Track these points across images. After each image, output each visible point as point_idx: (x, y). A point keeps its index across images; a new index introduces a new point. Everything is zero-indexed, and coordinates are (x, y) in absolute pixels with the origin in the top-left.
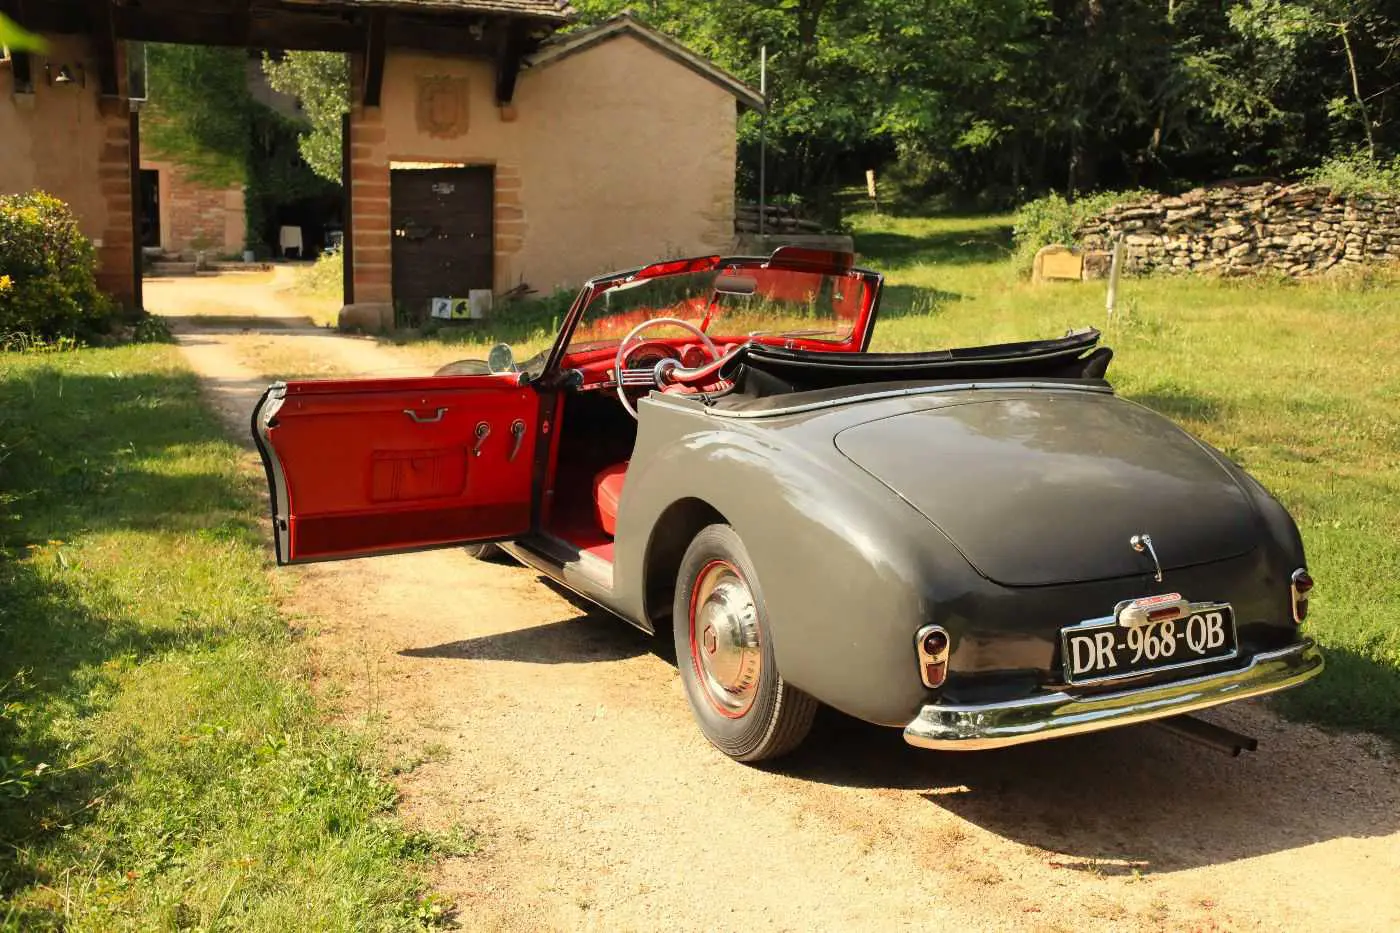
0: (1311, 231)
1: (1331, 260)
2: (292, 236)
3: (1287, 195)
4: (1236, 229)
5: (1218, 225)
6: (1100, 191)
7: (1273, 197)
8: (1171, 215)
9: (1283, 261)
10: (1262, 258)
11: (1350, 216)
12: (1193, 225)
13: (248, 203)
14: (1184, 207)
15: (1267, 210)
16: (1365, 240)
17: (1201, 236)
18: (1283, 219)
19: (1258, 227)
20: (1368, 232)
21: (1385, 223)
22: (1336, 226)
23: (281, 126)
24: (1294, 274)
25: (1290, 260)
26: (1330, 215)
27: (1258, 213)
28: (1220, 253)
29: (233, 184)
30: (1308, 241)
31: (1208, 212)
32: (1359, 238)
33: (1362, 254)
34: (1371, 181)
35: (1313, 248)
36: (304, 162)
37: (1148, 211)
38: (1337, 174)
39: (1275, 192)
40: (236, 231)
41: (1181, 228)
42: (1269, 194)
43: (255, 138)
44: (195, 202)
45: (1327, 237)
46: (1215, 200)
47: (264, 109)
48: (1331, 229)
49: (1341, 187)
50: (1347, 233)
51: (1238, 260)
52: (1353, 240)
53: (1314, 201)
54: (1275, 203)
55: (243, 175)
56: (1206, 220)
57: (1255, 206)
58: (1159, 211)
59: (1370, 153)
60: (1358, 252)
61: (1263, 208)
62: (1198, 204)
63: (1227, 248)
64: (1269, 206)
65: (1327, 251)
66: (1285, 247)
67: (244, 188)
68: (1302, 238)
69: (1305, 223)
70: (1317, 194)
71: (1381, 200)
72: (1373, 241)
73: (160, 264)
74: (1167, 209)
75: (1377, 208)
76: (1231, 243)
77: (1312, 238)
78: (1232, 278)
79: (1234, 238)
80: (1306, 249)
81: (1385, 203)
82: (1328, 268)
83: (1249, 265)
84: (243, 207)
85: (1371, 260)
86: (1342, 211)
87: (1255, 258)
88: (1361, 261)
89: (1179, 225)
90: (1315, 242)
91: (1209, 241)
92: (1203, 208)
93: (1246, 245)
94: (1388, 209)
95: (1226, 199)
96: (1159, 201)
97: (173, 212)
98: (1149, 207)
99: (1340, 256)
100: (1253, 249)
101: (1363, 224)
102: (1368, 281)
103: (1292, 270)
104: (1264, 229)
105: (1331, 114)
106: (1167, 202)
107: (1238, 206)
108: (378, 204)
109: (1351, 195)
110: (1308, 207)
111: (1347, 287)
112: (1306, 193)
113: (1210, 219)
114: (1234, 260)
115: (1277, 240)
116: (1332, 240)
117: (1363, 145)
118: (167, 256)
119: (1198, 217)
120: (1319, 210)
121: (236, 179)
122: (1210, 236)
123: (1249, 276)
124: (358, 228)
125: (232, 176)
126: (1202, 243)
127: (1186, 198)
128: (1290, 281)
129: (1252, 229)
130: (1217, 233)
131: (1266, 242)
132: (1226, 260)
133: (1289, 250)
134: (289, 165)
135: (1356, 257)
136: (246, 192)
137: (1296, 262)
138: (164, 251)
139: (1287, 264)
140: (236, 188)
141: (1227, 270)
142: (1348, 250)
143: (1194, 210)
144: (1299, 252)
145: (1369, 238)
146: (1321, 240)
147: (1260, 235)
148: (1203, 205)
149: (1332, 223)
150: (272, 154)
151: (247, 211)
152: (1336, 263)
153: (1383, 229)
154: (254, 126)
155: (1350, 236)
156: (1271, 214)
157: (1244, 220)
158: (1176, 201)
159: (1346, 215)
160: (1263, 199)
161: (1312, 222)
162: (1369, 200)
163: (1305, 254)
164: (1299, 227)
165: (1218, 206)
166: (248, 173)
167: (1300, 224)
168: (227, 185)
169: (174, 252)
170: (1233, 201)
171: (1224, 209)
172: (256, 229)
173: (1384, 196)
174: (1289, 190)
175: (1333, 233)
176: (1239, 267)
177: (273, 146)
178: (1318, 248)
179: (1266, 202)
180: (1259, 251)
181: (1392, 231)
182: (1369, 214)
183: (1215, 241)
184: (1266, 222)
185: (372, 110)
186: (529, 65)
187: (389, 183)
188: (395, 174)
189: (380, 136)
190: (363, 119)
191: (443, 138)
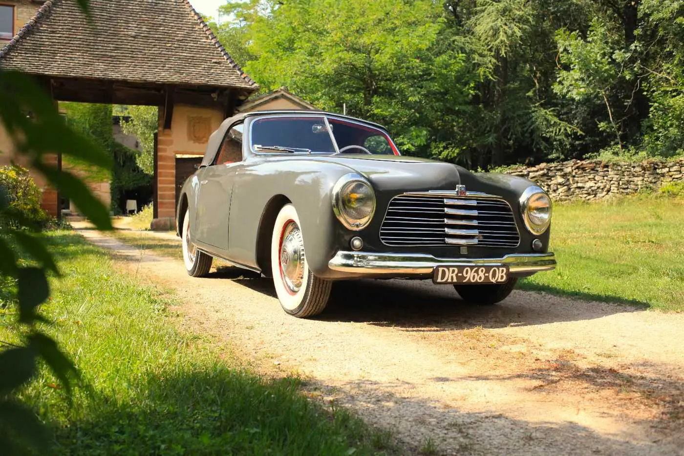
0: (595, 180)
1: (605, 193)
2: (132, 204)
3: (582, 164)
4: (560, 180)
5: (552, 179)
6: (500, 166)
7: (577, 165)
8: (531, 175)
9: (582, 194)
10: (573, 192)
11: (611, 173)
12: (542, 179)
13: (112, 189)
14: (537, 171)
15: (574, 171)
16: (619, 184)
17: (545, 183)
18: (582, 175)
19: (571, 179)
20: (620, 180)
21: (627, 175)
22: (605, 178)
23: (128, 153)
24: (588, 200)
25: (586, 194)
26: (602, 173)
27: (570, 173)
28: (554, 191)
29: (105, 180)
30: (594, 185)
31: (548, 173)
32: (616, 183)
33: (618, 190)
34: (620, 157)
35: (596, 188)
36: (138, 167)
37: (520, 173)
38: (605, 156)
39: (577, 163)
41: (536, 180)
42: (575, 164)
43: (116, 157)
45: (602, 182)
46: (551, 167)
47: (120, 146)
48: (604, 179)
49: (607, 160)
50: (611, 181)
51: (563, 194)
52: (614, 184)
53: (595, 167)
54: (578, 168)
55: (110, 177)
56: (547, 176)
57: (569, 170)
58: (526, 173)
59: (620, 146)
60: (616, 189)
61: (572, 170)
62: (543, 169)
63: (557, 189)
64: (575, 169)
65: (602, 189)
66: (584, 188)
67: (110, 182)
68: (591, 184)
69: (591, 176)
70: (596, 164)
71: (625, 165)
72: (622, 184)
73: (70, 217)
74: (529, 172)
75: (623, 169)
76: (559, 186)
77: (596, 183)
78: (560, 202)
79: (560, 184)
80: (593, 188)
81: (626, 167)
82: (603, 197)
83: (568, 196)
84: (109, 191)
85: (622, 192)
86: (608, 171)
87: (571, 193)
88: (617, 193)
89: (536, 179)
90: (597, 185)
91: (549, 186)
92: (545, 171)
93: (566, 187)
94: (628, 170)
95: (555, 167)
96: (526, 169)
98: (521, 172)
99: (609, 191)
100: (569, 189)
101: (617, 176)
102: (620, 202)
103: (587, 198)
104: (573, 180)
105: (600, 129)
106: (529, 169)
107: (561, 170)
108: (169, 173)
109: (611, 163)
110: (593, 170)
111: (612, 204)
112: (591, 163)
113: (549, 176)
114: (561, 194)
115: (580, 185)
116: (604, 184)
117: (617, 144)
118: (73, 213)
119: (544, 175)
120: (597, 171)
121: (107, 178)
122: (549, 183)
123: (568, 201)
125: (104, 177)
126: (546, 187)
127: (538, 167)
128: (586, 203)
129: (568, 179)
130: (552, 182)
131: (575, 186)
132: (557, 194)
133: (585, 189)
134: (131, 171)
135: (616, 191)
136: (111, 184)
137: (589, 194)
138: (71, 212)
139: (585, 195)
140: (107, 182)
141: (558, 199)
142: (612, 189)
143: (541, 172)
144: (590, 190)
145: (621, 182)
146: (599, 184)
147: (571, 183)
148: (545, 170)
149: (604, 177)
150: (123, 166)
151: (111, 193)
152: (607, 194)
153: (626, 178)
154: (115, 153)
155: (612, 182)
156: (576, 173)
157: (564, 176)
158: (533, 169)
159: (610, 173)
160: (572, 167)
161: (595, 176)
162: (619, 165)
163: (593, 191)
164: (589, 179)
165: (552, 170)
166: (113, 176)
167: (589, 177)
168: (102, 181)
169: (76, 212)
170: (559, 168)
171: (555, 171)
172: (115, 201)
173: (625, 164)
174: (584, 162)
175: (604, 181)
176: (563, 197)
177: (124, 163)
178: (598, 188)
179: (573, 168)
180: (572, 190)
181: (630, 179)
182: (620, 172)
183: (552, 186)
184: (574, 177)
185: (167, 131)
186: (239, 111)
187: (175, 164)
188: (178, 160)
189: (171, 143)
190: (164, 135)
191: (199, 143)
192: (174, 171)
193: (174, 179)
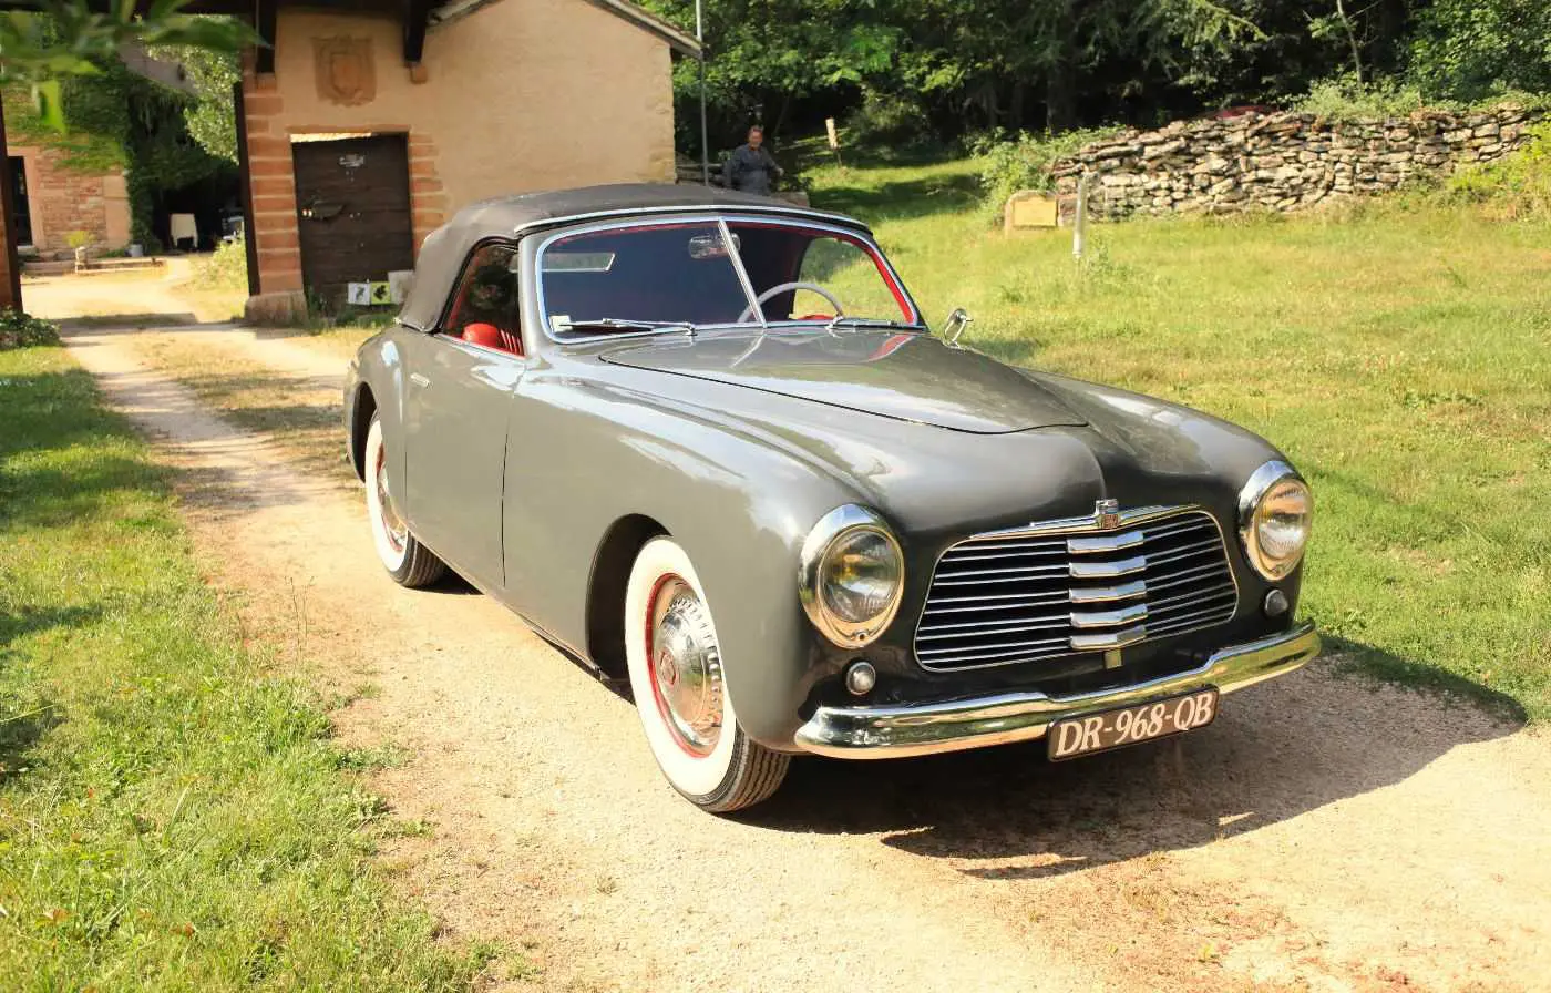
0: (1298, 162)
1: (1320, 192)
2: (184, 225)
3: (1270, 124)
4: (1217, 163)
5: (1198, 160)
6: (1073, 129)
7: (1256, 127)
8: (1149, 151)
9: (1269, 196)
10: (1247, 193)
11: (1337, 144)
12: (1173, 161)
13: (132, 190)
14: (1163, 143)
15: (1251, 141)
16: (1354, 169)
17: (1182, 172)
18: (1268, 150)
19: (1242, 160)
20: (1358, 161)
21: (1375, 149)
22: (1323, 156)
23: (162, 99)
24: (1282, 209)
25: (1277, 195)
26: (1316, 144)
27: (1240, 146)
28: (1203, 190)
29: (112, 168)
30: (1296, 173)
31: (1188, 146)
32: (1348, 168)
33: (1352, 184)
34: (1360, 105)
35: (1301, 181)
36: (192, 140)
37: (1123, 149)
38: (1325, 98)
39: (1259, 122)
40: (120, 222)
41: (1161, 165)
42: (1251, 124)
43: (133, 112)
44: (69, 191)
45: (1314, 167)
46: (1196, 133)
47: (142, 81)
48: (1319, 159)
49: (1328, 113)
50: (1335, 163)
51: (1222, 197)
52: (1343, 170)
53: (1299, 130)
54: (1259, 133)
55: (124, 160)
56: (1185, 154)
57: (1237, 138)
58: (1135, 148)
59: (1357, 75)
60: (1348, 182)
61: (1246, 139)
62: (1176, 138)
63: (1210, 185)
64: (1252, 137)
65: (1315, 183)
66: (1271, 180)
67: (125, 172)
68: (1289, 170)
69: (1290, 153)
70: (1303, 122)
71: (1369, 125)
72: (1363, 170)
73: (38, 263)
74: (1145, 145)
75: (1365, 135)
76: (1214, 179)
77: (1300, 170)
78: (1216, 217)
79: (1216, 173)
80: (1294, 182)
81: (1373, 128)
82: (1317, 201)
83: (1234, 201)
84: (125, 194)
85: (1362, 190)
86: (1329, 139)
87: (1241, 195)
88: (1351, 192)
89: (1158, 162)
90: (1303, 174)
91: (1190, 177)
92: (1182, 142)
93: (1230, 180)
94: (1376, 135)
95: (1205, 131)
96: (1136, 137)
97: (45, 205)
98: (1126, 144)
99: (1329, 187)
100: (1238, 185)
101: (1351, 152)
102: (1359, 213)
103: (1280, 205)
104: (1247, 162)
105: (1314, 35)
106: (1144, 138)
107: (1219, 139)
108: (278, 182)
109: (1338, 121)
110: (1294, 136)
111: (1337, 220)
112: (1290, 121)
113: (1190, 154)
114: (1218, 197)
115: (1262, 174)
116: (1320, 170)
117: (1350, 68)
118: (42, 254)
119: (1178, 152)
120: (1305, 139)
121: (118, 163)
122: (1191, 172)
123: (1233, 214)
124: (260, 210)
125: (109, 160)
126: (1183, 180)
127: (1164, 132)
128: (1278, 218)
129: (1236, 162)
130: (1199, 169)
131: (1251, 176)
132: (1209, 197)
133: (1275, 184)
134: (176, 145)
135: (1346, 188)
136: (128, 178)
137: (1284, 196)
138: (38, 251)
139: (1274, 199)
140: (117, 173)
141: (1211, 208)
142: (1338, 181)
143: (1173, 145)
144: (1286, 186)
145: (1359, 166)
146: (1308, 172)
147: (1243, 168)
148: (1182, 139)
149: (1319, 153)
150: (155, 131)
151: (130, 199)
152: (1326, 195)
153: (1372, 156)
154: (131, 99)
155: (1338, 166)
156: (1254, 145)
157: (1226, 153)
158: (1154, 136)
159: (1334, 144)
160: (1246, 130)
161: (1298, 152)
162: (1356, 125)
163: (1292, 187)
164: (1285, 159)
165: (1197, 140)
166: (129, 156)
167: (1285, 155)
168: (105, 170)
169: (48, 250)
170: (1213, 134)
171: (1206, 142)
172: (142, 218)
173: (1371, 121)
174: (1273, 118)
175: (1320, 163)
176: (1223, 205)
177: (155, 122)
178: (1306, 180)
179: (1249, 133)
180: (1244, 186)
181: (1382, 159)
182: (1357, 142)
183: (1197, 178)
184: (1249, 154)
185: (266, 78)
186: (439, 19)
187: (290, 159)
188: (297, 147)
189: (276, 107)
190: (257, 87)
191: (348, 105)
192: (291, 177)
193: (291, 197)
